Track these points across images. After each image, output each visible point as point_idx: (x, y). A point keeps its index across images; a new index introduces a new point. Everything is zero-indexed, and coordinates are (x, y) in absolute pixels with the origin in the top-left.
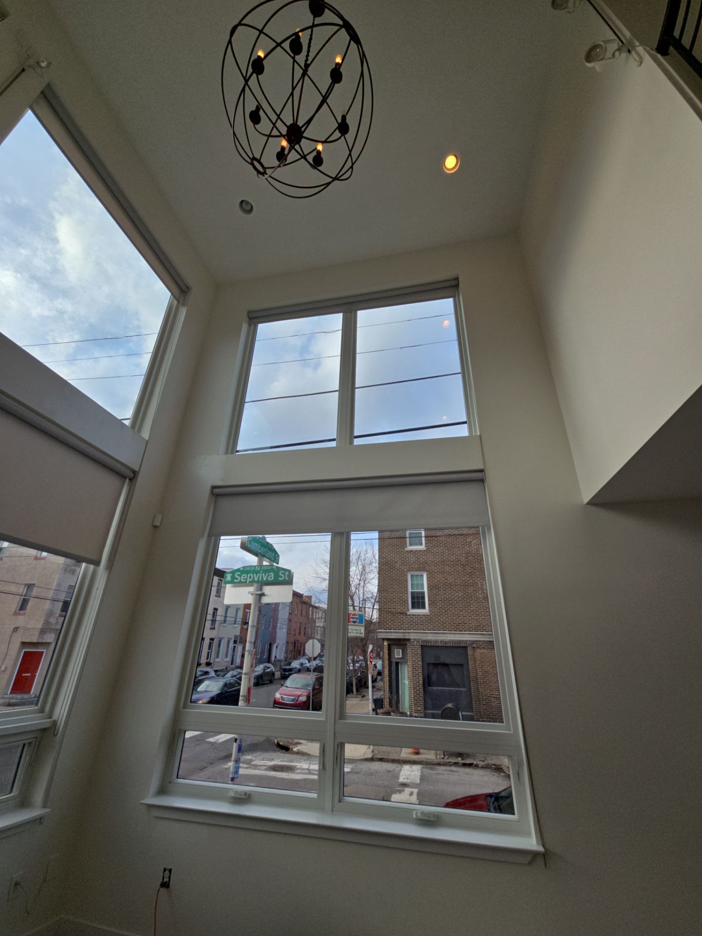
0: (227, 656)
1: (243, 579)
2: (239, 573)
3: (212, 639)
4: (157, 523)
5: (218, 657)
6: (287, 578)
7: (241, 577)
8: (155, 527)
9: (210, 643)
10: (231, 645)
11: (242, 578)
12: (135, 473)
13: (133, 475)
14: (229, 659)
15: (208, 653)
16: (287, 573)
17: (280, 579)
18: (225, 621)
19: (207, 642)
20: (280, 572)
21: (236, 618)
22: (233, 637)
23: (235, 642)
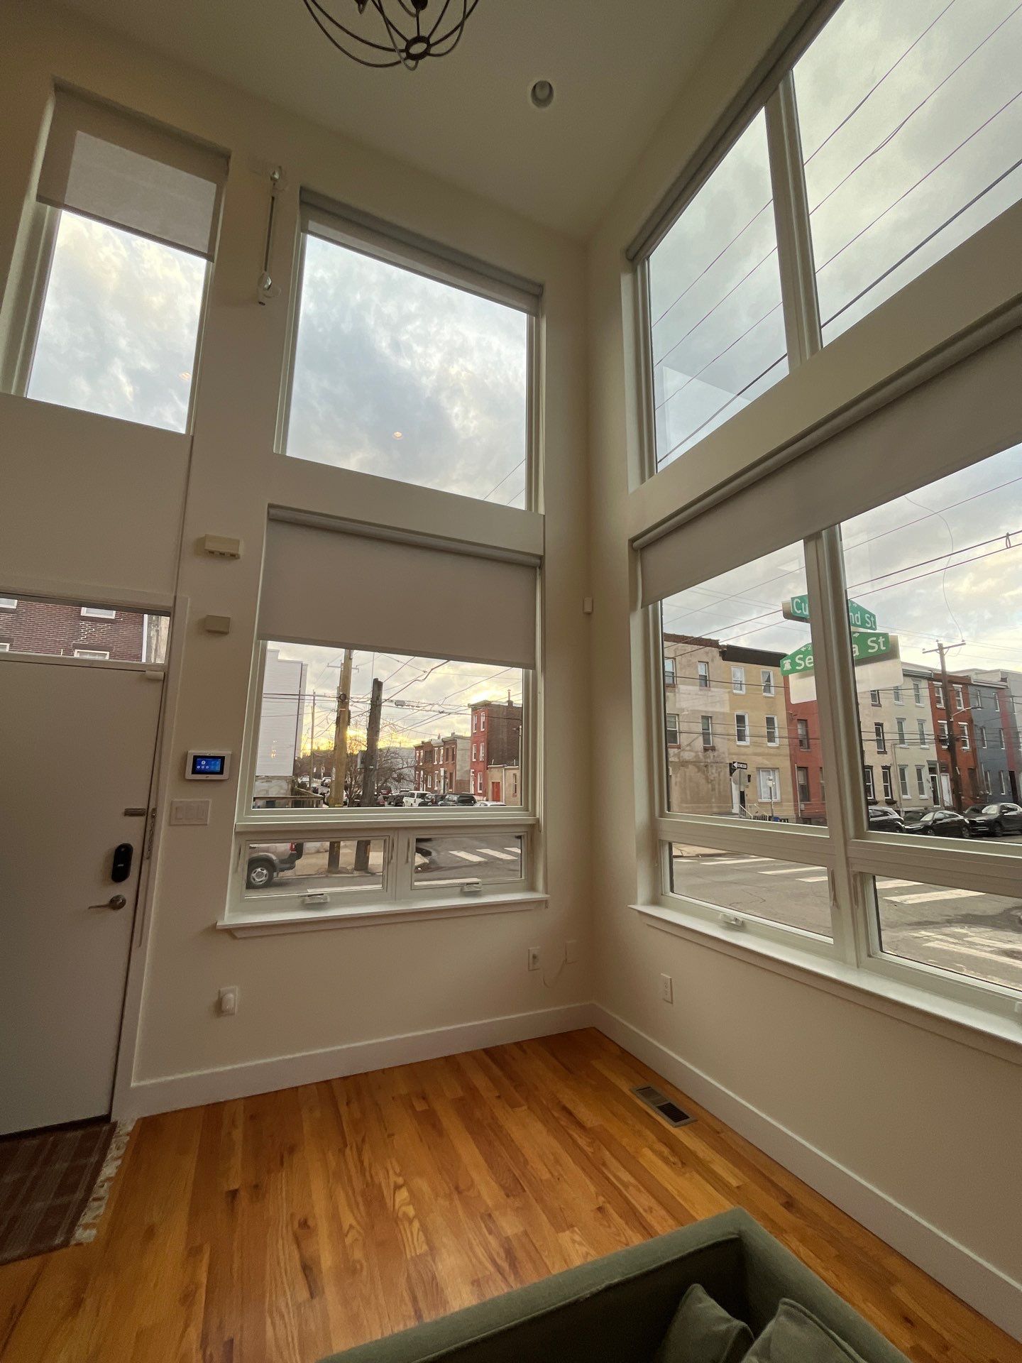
0: (922, 791)
1: (810, 663)
2: (802, 656)
3: (886, 768)
4: (588, 609)
5: (905, 792)
6: (883, 648)
7: (804, 661)
8: (589, 614)
9: (885, 775)
10: (926, 775)
11: (807, 662)
12: (541, 558)
13: (538, 561)
14: (928, 795)
15: (886, 787)
16: (881, 640)
17: (870, 651)
18: (902, 741)
19: (878, 774)
20: (869, 640)
21: (922, 734)
22: (926, 764)
23: (932, 770)
